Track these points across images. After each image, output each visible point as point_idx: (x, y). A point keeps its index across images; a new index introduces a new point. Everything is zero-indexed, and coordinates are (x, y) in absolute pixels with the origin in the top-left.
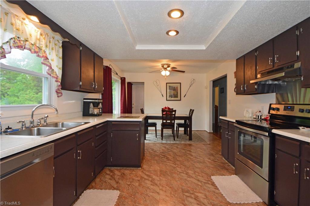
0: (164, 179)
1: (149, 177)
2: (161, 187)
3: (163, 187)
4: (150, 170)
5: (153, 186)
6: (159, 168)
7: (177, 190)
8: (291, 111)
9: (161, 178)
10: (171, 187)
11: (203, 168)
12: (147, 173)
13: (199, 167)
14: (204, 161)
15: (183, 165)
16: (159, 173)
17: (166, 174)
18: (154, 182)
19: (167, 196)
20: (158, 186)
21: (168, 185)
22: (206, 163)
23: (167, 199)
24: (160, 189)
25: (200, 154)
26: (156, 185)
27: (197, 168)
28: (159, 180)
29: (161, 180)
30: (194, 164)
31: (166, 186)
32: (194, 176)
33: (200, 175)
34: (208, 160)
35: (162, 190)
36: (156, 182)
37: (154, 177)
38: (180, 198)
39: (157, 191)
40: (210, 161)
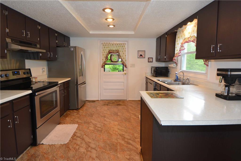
0: (114, 140)
1: (127, 142)
2: (117, 133)
3: (115, 134)
4: (129, 151)
5: (122, 134)
6: (119, 155)
7: (105, 132)
8: (18, 75)
9: (116, 141)
10: (109, 133)
12: (131, 146)
16: (118, 147)
17: (110, 147)
18: (122, 137)
19: (113, 128)
20: (119, 134)
21: (111, 135)
23: (113, 126)
24: (117, 132)
26: (120, 135)
28: (118, 139)
29: (117, 139)
31: (113, 134)
35: (116, 131)
36: (120, 137)
37: (123, 142)
38: (105, 127)
39: (119, 130)
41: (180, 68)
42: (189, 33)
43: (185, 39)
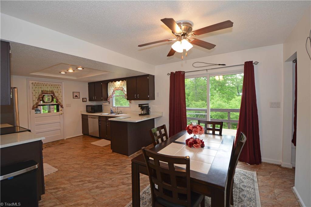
11: (67, 173)
13: (72, 173)
14: (70, 182)
15: (88, 167)
22: (66, 180)
25: (81, 190)
27: (74, 171)
30: (79, 173)
32: (73, 165)
33: (68, 168)
34: (65, 186)
40: (62, 186)
41: (112, 105)
42: (118, 85)
43: (115, 88)
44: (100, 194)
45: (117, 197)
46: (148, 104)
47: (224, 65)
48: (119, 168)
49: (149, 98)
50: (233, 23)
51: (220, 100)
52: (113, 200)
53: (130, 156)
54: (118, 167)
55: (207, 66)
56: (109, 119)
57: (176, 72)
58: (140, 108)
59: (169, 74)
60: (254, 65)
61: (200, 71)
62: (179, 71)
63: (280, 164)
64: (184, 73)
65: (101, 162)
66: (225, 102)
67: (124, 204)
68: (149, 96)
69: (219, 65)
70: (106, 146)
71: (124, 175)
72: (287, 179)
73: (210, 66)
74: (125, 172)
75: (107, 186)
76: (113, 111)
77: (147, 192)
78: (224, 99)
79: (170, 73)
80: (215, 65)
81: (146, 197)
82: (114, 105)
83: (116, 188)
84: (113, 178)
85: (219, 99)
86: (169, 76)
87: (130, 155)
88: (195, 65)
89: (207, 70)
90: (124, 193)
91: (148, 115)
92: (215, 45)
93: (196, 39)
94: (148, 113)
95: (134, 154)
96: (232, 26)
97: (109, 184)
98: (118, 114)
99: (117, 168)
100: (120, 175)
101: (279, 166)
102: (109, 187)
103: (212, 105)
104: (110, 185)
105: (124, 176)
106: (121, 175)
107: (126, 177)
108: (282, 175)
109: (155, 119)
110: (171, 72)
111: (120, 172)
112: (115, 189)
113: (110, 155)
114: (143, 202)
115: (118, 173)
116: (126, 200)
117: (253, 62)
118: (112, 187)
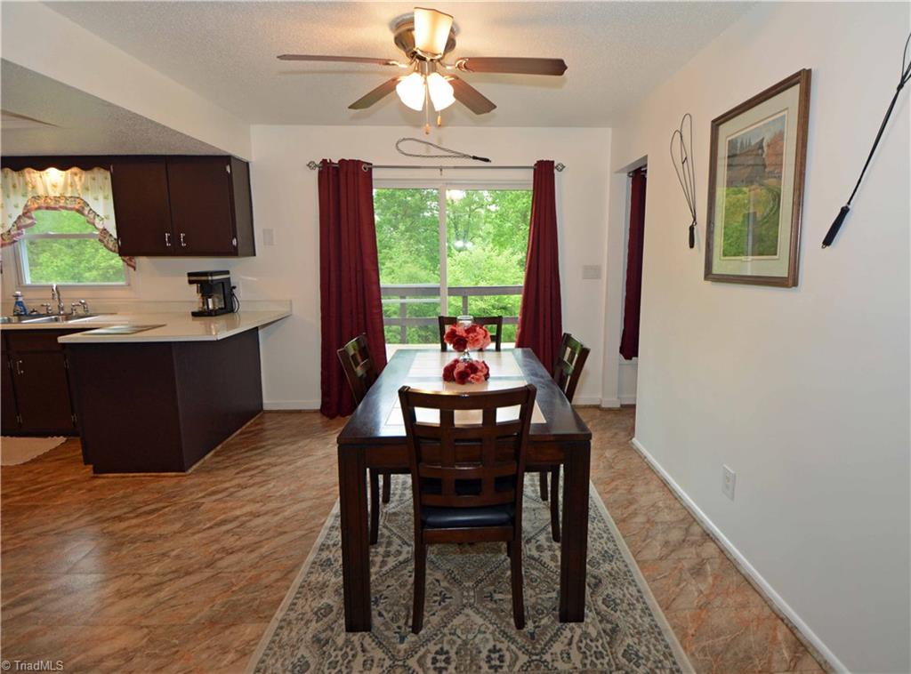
41: (14, 279)
42: (55, 186)
43: (37, 198)
44: (155, 607)
45: (233, 592)
46: (227, 272)
47: (487, 160)
48: (172, 517)
49: (236, 248)
50: (566, 68)
51: (413, 262)
52: (226, 603)
53: (190, 471)
54: (165, 514)
55: (441, 157)
56: (61, 339)
57: (342, 161)
58: (194, 287)
59: (316, 166)
60: (555, 171)
61: (420, 170)
62: (351, 158)
63: (598, 403)
64: (370, 170)
65: (65, 520)
66: (426, 268)
67: (275, 597)
68: (234, 242)
69: (475, 158)
70: (33, 461)
71: (211, 528)
72: (617, 428)
73: (450, 156)
74: (209, 520)
75: (166, 578)
76: (30, 306)
77: (331, 543)
78: (424, 260)
79: (318, 162)
80: (465, 156)
81: (336, 555)
82: (28, 281)
83: (207, 570)
84: (173, 550)
85: (409, 260)
86: (315, 173)
87: (191, 466)
88: (403, 146)
89: (441, 169)
90: (252, 573)
91: (229, 315)
92: (495, 107)
93: (458, 78)
94: (228, 308)
95: (202, 461)
96: (562, 73)
97: (169, 570)
98: (67, 319)
99: (161, 519)
100: (194, 534)
101: (597, 407)
102: (179, 577)
103: (390, 277)
104: (173, 572)
105: (213, 532)
106: (199, 532)
107: (228, 532)
108: (607, 423)
109: (260, 332)
110: (324, 161)
111: (187, 526)
112: (208, 573)
113: (89, 487)
114: (334, 570)
115: (180, 532)
116: (272, 587)
117: (555, 165)
118: (188, 573)
